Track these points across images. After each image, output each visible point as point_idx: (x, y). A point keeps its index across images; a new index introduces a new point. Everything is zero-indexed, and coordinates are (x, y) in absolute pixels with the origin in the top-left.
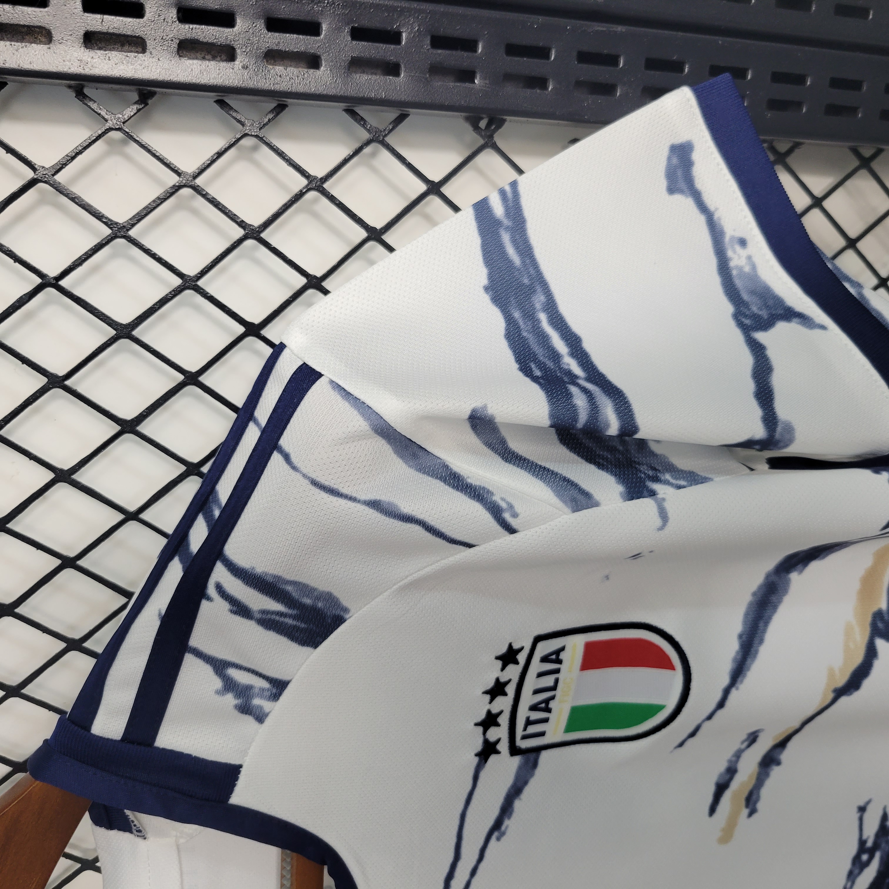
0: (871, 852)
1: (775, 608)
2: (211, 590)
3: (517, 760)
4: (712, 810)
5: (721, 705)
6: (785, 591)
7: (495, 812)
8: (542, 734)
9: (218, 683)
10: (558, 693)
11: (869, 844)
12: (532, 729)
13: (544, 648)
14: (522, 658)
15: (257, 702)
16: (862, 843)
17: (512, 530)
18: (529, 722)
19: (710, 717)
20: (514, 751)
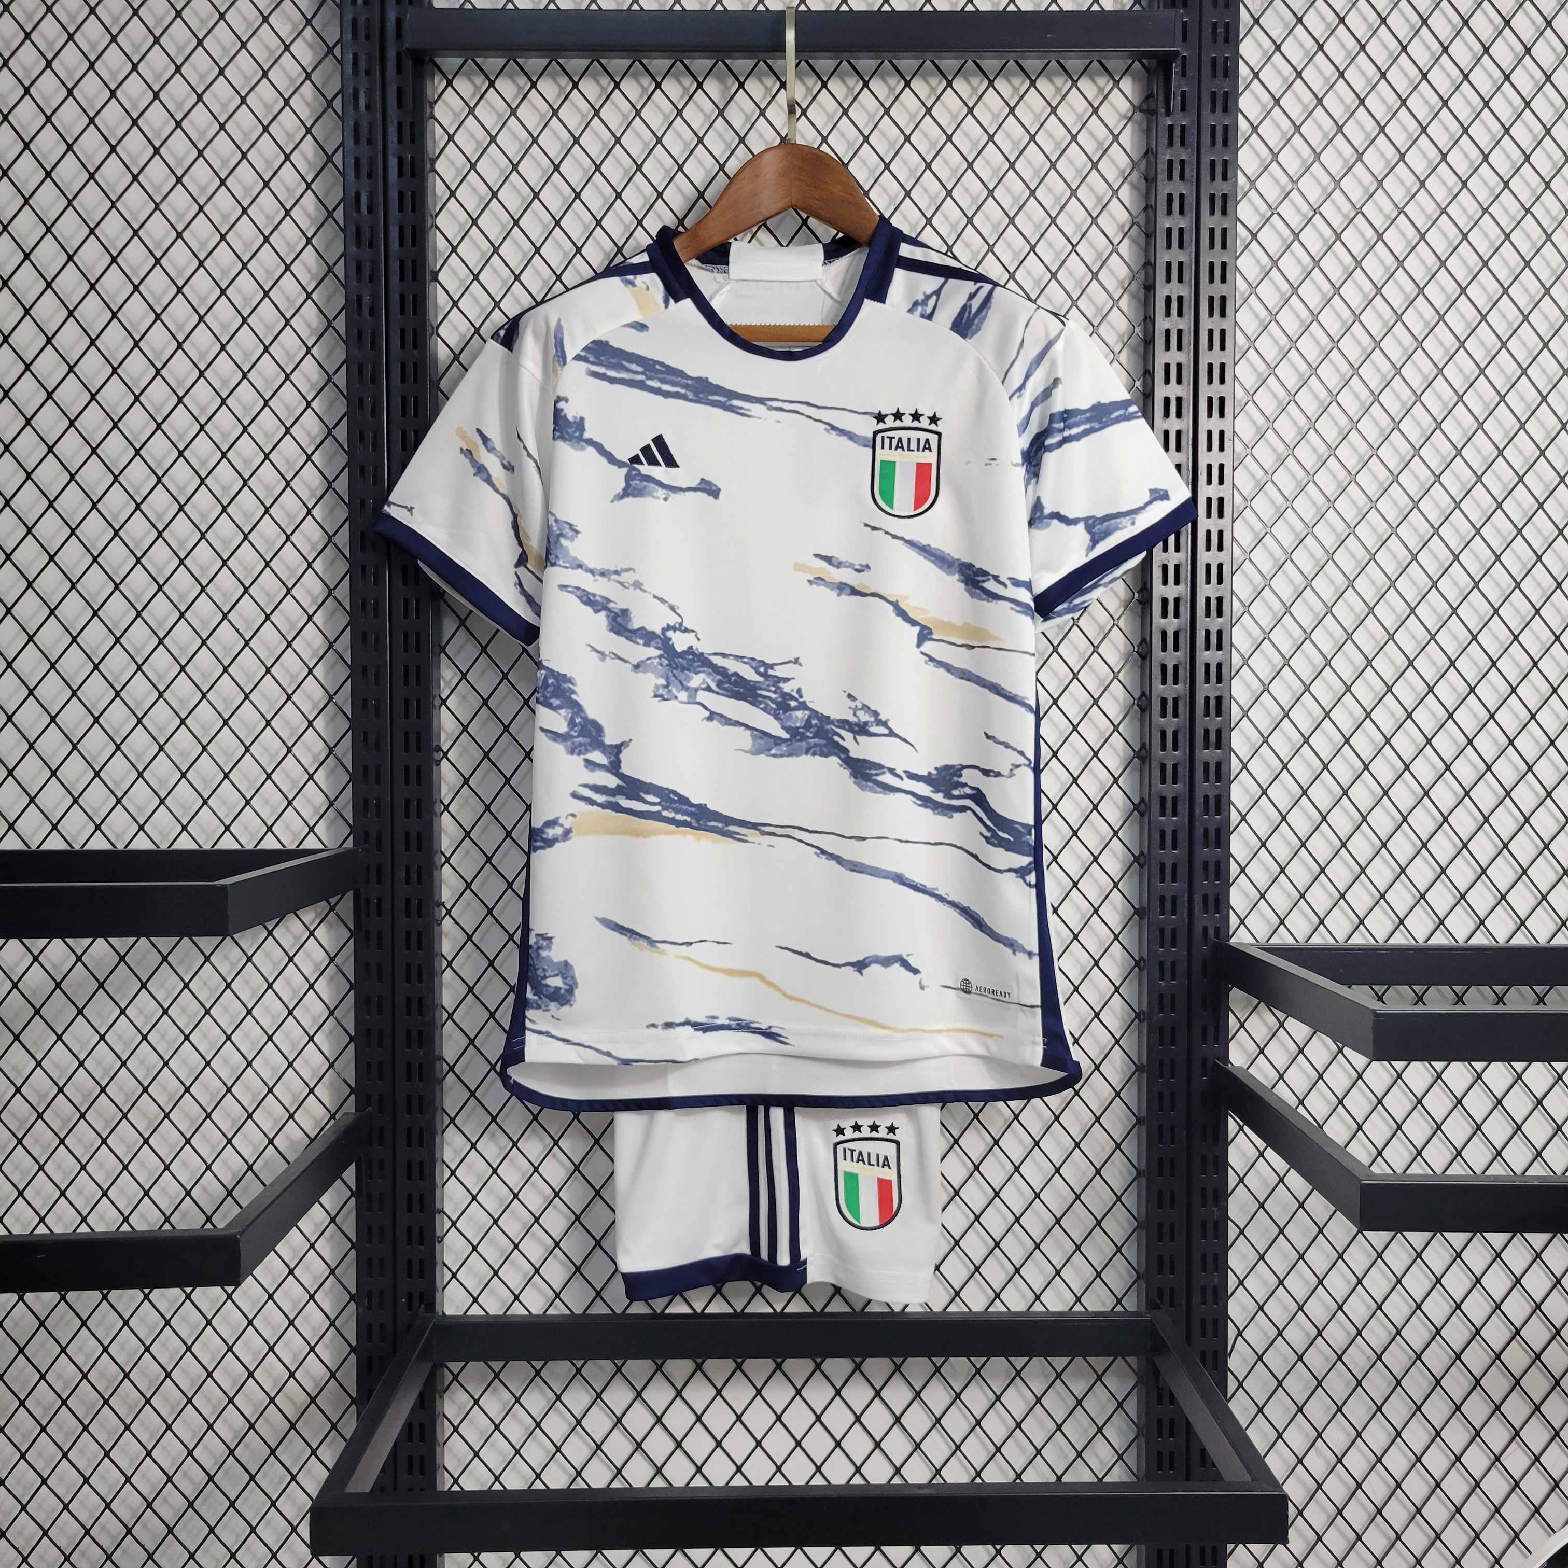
0: (765, 675)
1: (940, 568)
2: (979, 284)
3: (871, 435)
4: (817, 556)
5: (894, 537)
6: (949, 574)
7: (841, 427)
8: (883, 447)
9: (929, 292)
10: (906, 452)
11: (770, 672)
12: (887, 441)
13: (933, 438)
14: (933, 427)
15: (920, 308)
16: (771, 666)
17: (1010, 398)
18: (891, 438)
19: (887, 533)
20: (875, 434)
